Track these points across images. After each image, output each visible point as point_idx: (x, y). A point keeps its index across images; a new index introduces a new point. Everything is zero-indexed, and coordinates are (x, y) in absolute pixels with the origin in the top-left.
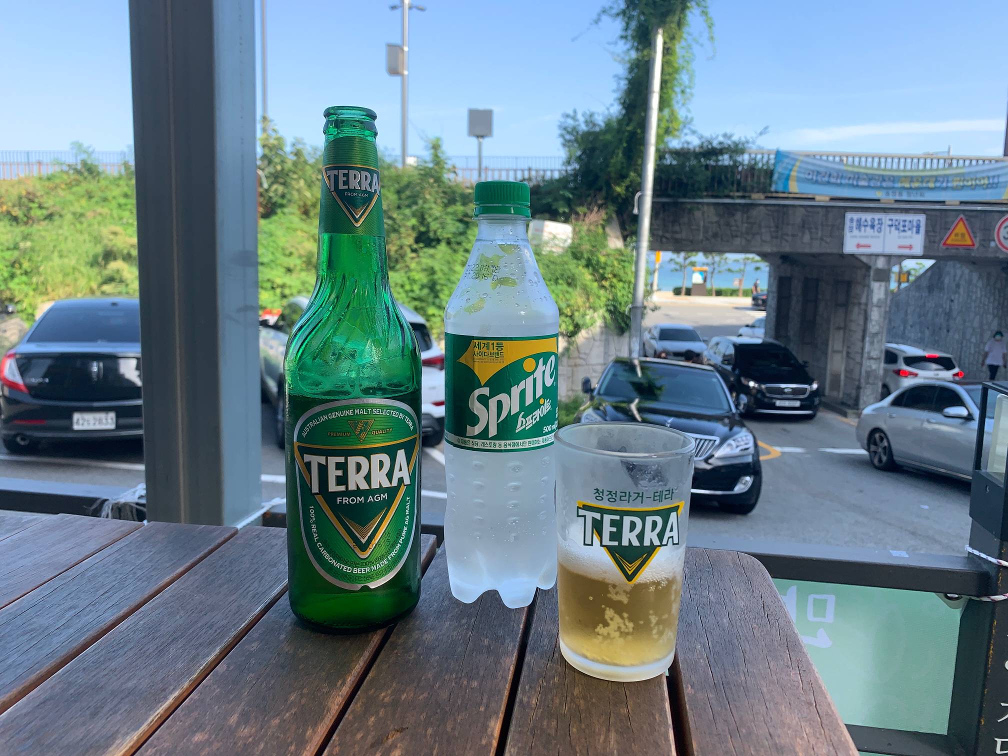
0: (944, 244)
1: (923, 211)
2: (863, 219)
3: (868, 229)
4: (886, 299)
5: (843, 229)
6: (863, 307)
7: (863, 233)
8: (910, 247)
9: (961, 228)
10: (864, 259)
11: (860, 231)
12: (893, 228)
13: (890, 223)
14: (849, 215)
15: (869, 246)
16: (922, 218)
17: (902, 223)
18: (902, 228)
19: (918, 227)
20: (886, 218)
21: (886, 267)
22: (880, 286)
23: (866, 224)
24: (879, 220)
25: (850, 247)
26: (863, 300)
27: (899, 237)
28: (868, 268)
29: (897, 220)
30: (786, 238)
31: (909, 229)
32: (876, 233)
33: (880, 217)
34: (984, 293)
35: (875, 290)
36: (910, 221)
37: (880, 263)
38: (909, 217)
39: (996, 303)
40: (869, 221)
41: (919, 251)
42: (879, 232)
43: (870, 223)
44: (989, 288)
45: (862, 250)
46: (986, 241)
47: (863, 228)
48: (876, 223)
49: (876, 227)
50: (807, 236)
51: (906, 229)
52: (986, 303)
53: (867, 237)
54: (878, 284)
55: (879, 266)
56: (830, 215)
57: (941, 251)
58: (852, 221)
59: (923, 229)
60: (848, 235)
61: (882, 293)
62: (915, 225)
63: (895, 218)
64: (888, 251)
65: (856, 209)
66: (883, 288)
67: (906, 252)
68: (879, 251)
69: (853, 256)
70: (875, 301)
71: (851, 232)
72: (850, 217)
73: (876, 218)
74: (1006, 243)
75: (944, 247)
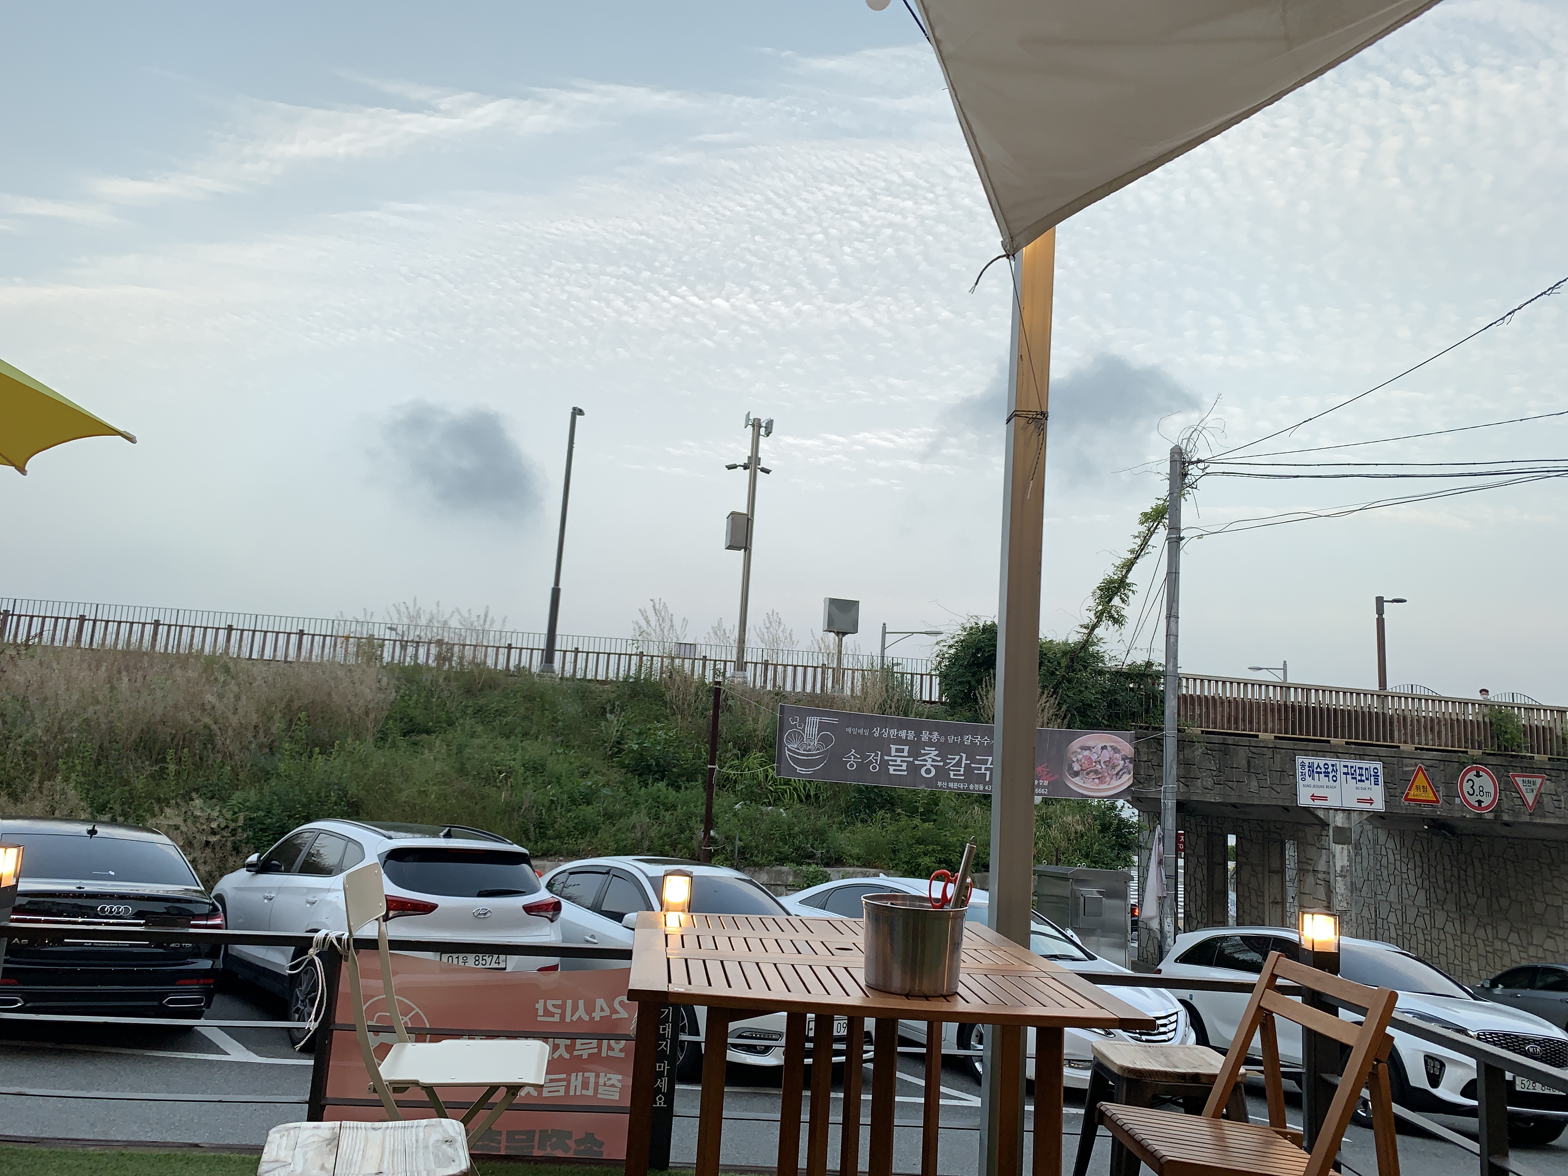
0: (1406, 799)
1: (1378, 758)
2: (1315, 766)
3: (1322, 776)
4: (1350, 866)
5: (1294, 776)
6: (1321, 876)
7: (1316, 782)
8: (1371, 801)
9: (1421, 780)
10: (1321, 814)
11: (1313, 779)
12: (1349, 777)
13: (1345, 770)
14: (1299, 759)
15: (1325, 799)
16: (1379, 765)
17: (1358, 771)
18: (1359, 778)
19: (1376, 776)
20: (1341, 764)
21: (1346, 826)
22: (1342, 848)
23: (1319, 770)
24: (1333, 765)
25: (1304, 800)
26: (1321, 866)
27: (1357, 788)
28: (1325, 825)
29: (1352, 767)
30: (1230, 783)
31: (1367, 779)
32: (1332, 783)
33: (1334, 763)
34: (1398, 857)
35: (1338, 855)
36: (1367, 769)
37: (1339, 820)
38: (1365, 764)
39: (1419, 871)
40: (1322, 767)
41: (1379, 805)
42: (1335, 781)
43: (1323, 770)
44: (1404, 850)
45: (1318, 803)
46: (1450, 796)
47: (1316, 775)
48: (1330, 770)
49: (1331, 775)
50: (1254, 783)
51: (1364, 778)
52: (1404, 870)
53: (1322, 787)
54: (1339, 847)
55: (1340, 825)
56: (1278, 757)
57: (1403, 806)
58: (1303, 766)
59: (1381, 779)
60: (1300, 783)
61: (1346, 858)
62: (1372, 773)
63: (1350, 765)
64: (1347, 805)
65: (1306, 752)
66: (1345, 852)
67: (1366, 806)
68: (1337, 804)
69: (1306, 809)
70: (1338, 869)
71: (1304, 779)
72: (1300, 761)
73: (1330, 763)
74: (1473, 800)
75: (1407, 803)
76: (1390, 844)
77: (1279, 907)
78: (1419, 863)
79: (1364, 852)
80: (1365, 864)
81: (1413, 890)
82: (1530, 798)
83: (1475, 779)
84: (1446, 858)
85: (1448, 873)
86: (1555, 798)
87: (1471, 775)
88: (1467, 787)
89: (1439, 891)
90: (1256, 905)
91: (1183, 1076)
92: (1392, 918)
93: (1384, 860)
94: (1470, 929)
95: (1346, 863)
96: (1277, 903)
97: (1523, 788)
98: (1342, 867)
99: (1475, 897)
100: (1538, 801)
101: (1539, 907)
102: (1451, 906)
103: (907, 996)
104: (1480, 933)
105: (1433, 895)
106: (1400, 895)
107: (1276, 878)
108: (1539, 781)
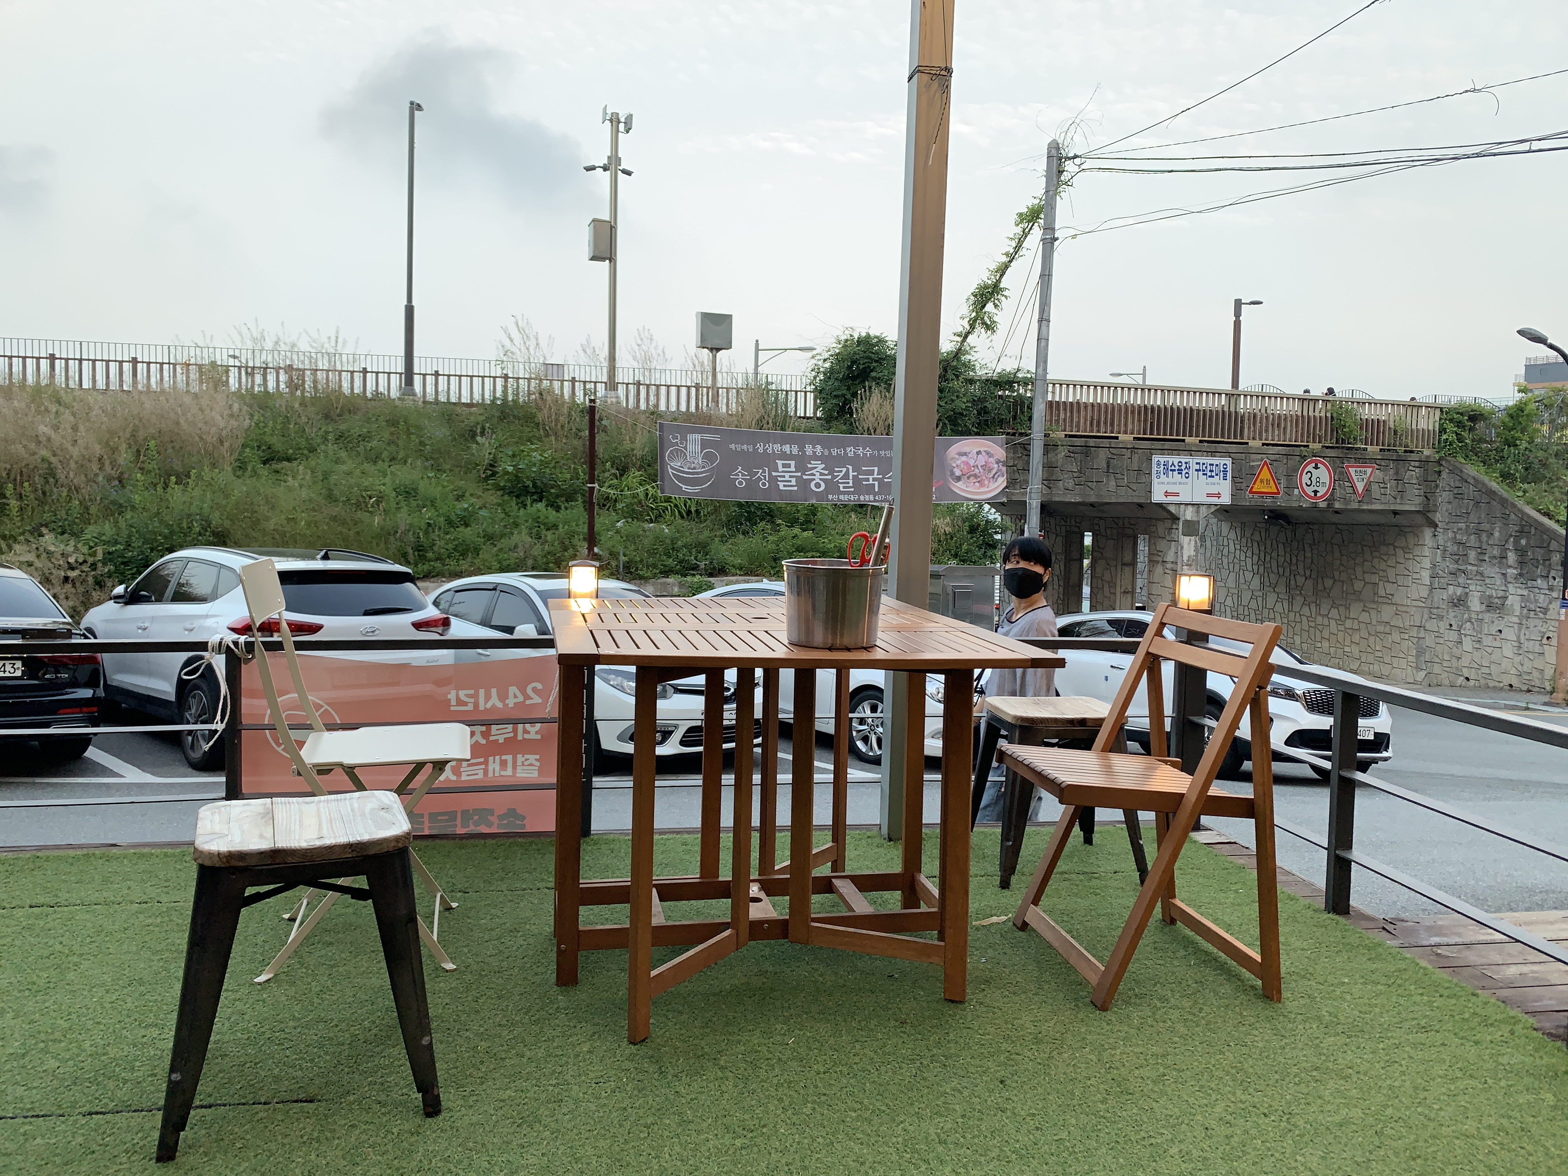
0: (1251, 492)
1: (1228, 454)
2: (1170, 464)
3: (1176, 473)
4: (1196, 556)
5: (1150, 474)
6: (1169, 566)
7: (1170, 479)
8: (1218, 495)
9: (1265, 474)
10: (1172, 509)
11: (1168, 476)
12: (1201, 473)
13: (1197, 467)
14: (1155, 458)
15: (1177, 494)
16: (1228, 461)
17: (1209, 469)
18: (1209, 474)
19: (1225, 472)
20: (1193, 461)
21: (1195, 519)
22: (1190, 540)
23: (1173, 468)
24: (1186, 463)
25: (1158, 496)
26: (1170, 557)
27: (1207, 484)
28: (1175, 519)
29: (1204, 464)
30: (1090, 484)
31: (1217, 475)
32: (1184, 479)
33: (1187, 460)
34: (1238, 547)
35: (1185, 546)
36: (1217, 465)
37: (1189, 514)
38: (1215, 461)
39: (1256, 558)
40: (1176, 464)
41: (1226, 499)
42: (1187, 478)
43: (1177, 468)
44: (1244, 540)
45: (1170, 499)
46: (1290, 488)
47: (1170, 473)
48: (1183, 467)
49: (1184, 472)
50: (1113, 483)
51: (1213, 474)
52: (1243, 558)
53: (1175, 483)
54: (1187, 538)
55: (1189, 518)
56: (1136, 458)
57: (1248, 499)
58: (1158, 465)
59: (1229, 475)
60: (1155, 482)
61: (1193, 549)
62: (1222, 469)
63: (1202, 462)
64: (1196, 500)
65: (1162, 451)
66: (1193, 543)
67: (1214, 500)
68: (1188, 500)
69: (1160, 505)
70: (1185, 558)
71: (1158, 477)
72: (1156, 460)
73: (1183, 461)
74: (1309, 491)
75: (1251, 496)
76: (1232, 535)
77: (1129, 596)
78: (1256, 551)
79: (1208, 543)
80: (1208, 554)
81: (1249, 575)
82: (1360, 487)
83: (1313, 471)
84: (1281, 546)
85: (1281, 559)
86: (1382, 485)
87: (1310, 468)
88: (1305, 479)
89: (1272, 576)
90: (1108, 594)
91: (1071, 722)
92: (1229, 602)
93: (1225, 552)
94: (1296, 608)
95: (1193, 553)
96: (1127, 593)
97: (1355, 478)
98: (1189, 557)
99: (1304, 579)
100: (1367, 490)
101: (1358, 585)
102: (1281, 588)
103: (830, 649)
104: (1306, 611)
105: (1266, 580)
106: (1237, 581)
107: (1128, 570)
108: (1369, 470)
